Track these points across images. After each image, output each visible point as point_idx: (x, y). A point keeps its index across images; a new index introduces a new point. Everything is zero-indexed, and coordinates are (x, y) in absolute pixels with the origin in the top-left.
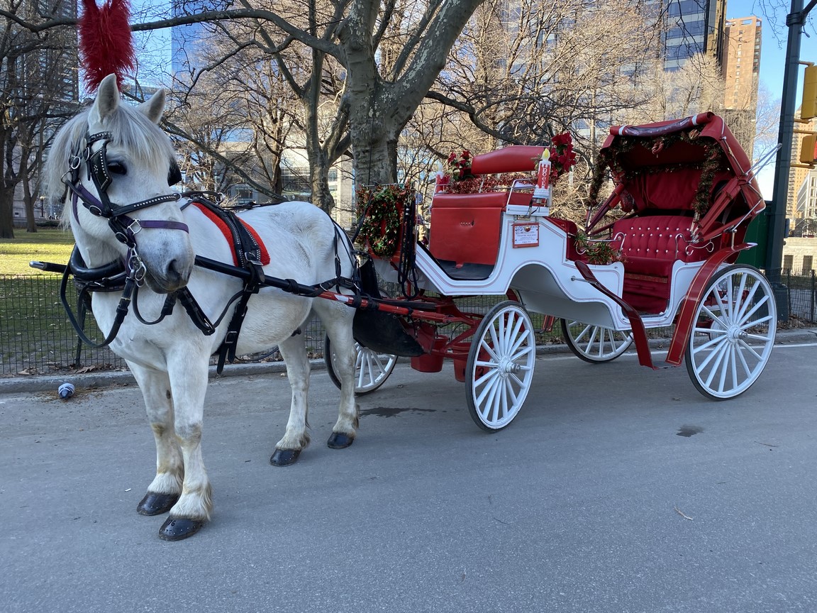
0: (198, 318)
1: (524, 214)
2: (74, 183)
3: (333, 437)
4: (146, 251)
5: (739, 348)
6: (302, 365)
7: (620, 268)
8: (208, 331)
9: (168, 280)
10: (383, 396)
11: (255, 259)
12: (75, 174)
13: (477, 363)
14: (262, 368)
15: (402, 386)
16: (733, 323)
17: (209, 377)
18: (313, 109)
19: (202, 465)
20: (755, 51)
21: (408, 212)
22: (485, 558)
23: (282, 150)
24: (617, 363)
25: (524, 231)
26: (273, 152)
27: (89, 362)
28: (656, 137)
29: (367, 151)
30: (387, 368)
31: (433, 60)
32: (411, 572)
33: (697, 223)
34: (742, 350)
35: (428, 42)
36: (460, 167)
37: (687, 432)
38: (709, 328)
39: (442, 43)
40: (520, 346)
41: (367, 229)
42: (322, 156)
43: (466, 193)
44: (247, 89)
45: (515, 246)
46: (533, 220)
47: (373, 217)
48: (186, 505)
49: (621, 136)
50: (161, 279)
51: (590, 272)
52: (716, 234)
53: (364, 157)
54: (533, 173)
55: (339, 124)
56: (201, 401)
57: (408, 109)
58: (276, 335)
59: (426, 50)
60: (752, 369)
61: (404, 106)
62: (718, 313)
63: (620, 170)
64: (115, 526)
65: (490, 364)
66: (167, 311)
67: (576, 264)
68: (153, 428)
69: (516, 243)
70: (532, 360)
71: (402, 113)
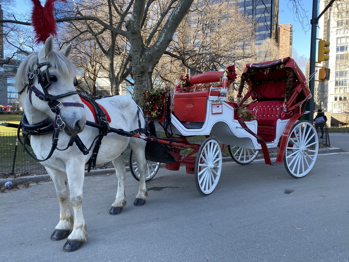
0: (81, 147)
1: (216, 100)
2: (30, 85)
3: (136, 201)
4: (65, 116)
5: (305, 156)
6: (123, 169)
7: (256, 122)
8: (86, 153)
9: (75, 129)
10: (154, 182)
11: (105, 120)
12: (31, 81)
13: (200, 165)
14: (98, 172)
15: (162, 177)
16: (302, 145)
17: (85, 176)
18: (112, 60)
19: (82, 215)
20: (290, 37)
21: (167, 99)
22: (215, 252)
23: (96, 79)
24: (251, 164)
25: (216, 107)
26: (92, 79)
27: (18, 172)
28: (266, 68)
29: (140, 76)
30: (156, 170)
31: (167, 38)
32: (184, 260)
33: (286, 103)
34: (306, 157)
35: (165, 30)
36: (185, 81)
37: (288, 192)
38: (292, 147)
39: (171, 30)
40: (216, 158)
41: (148, 108)
42: (116, 80)
43: (188, 92)
44: (80, 52)
45: (213, 114)
46: (220, 103)
47: (151, 102)
48: (76, 234)
49: (251, 68)
50: (72, 129)
51: (245, 124)
52: (293, 108)
53: (138, 79)
54: (219, 83)
55: (123, 67)
56: (82, 185)
57: (157, 58)
58: (114, 155)
59: (164, 34)
60: (310, 165)
61: (155, 57)
62: (296, 141)
63: (250, 82)
64: (41, 246)
65: (204, 165)
66: (70, 144)
67: (238, 121)
68: (59, 199)
69: (213, 113)
70: (221, 163)
71: (154, 60)
